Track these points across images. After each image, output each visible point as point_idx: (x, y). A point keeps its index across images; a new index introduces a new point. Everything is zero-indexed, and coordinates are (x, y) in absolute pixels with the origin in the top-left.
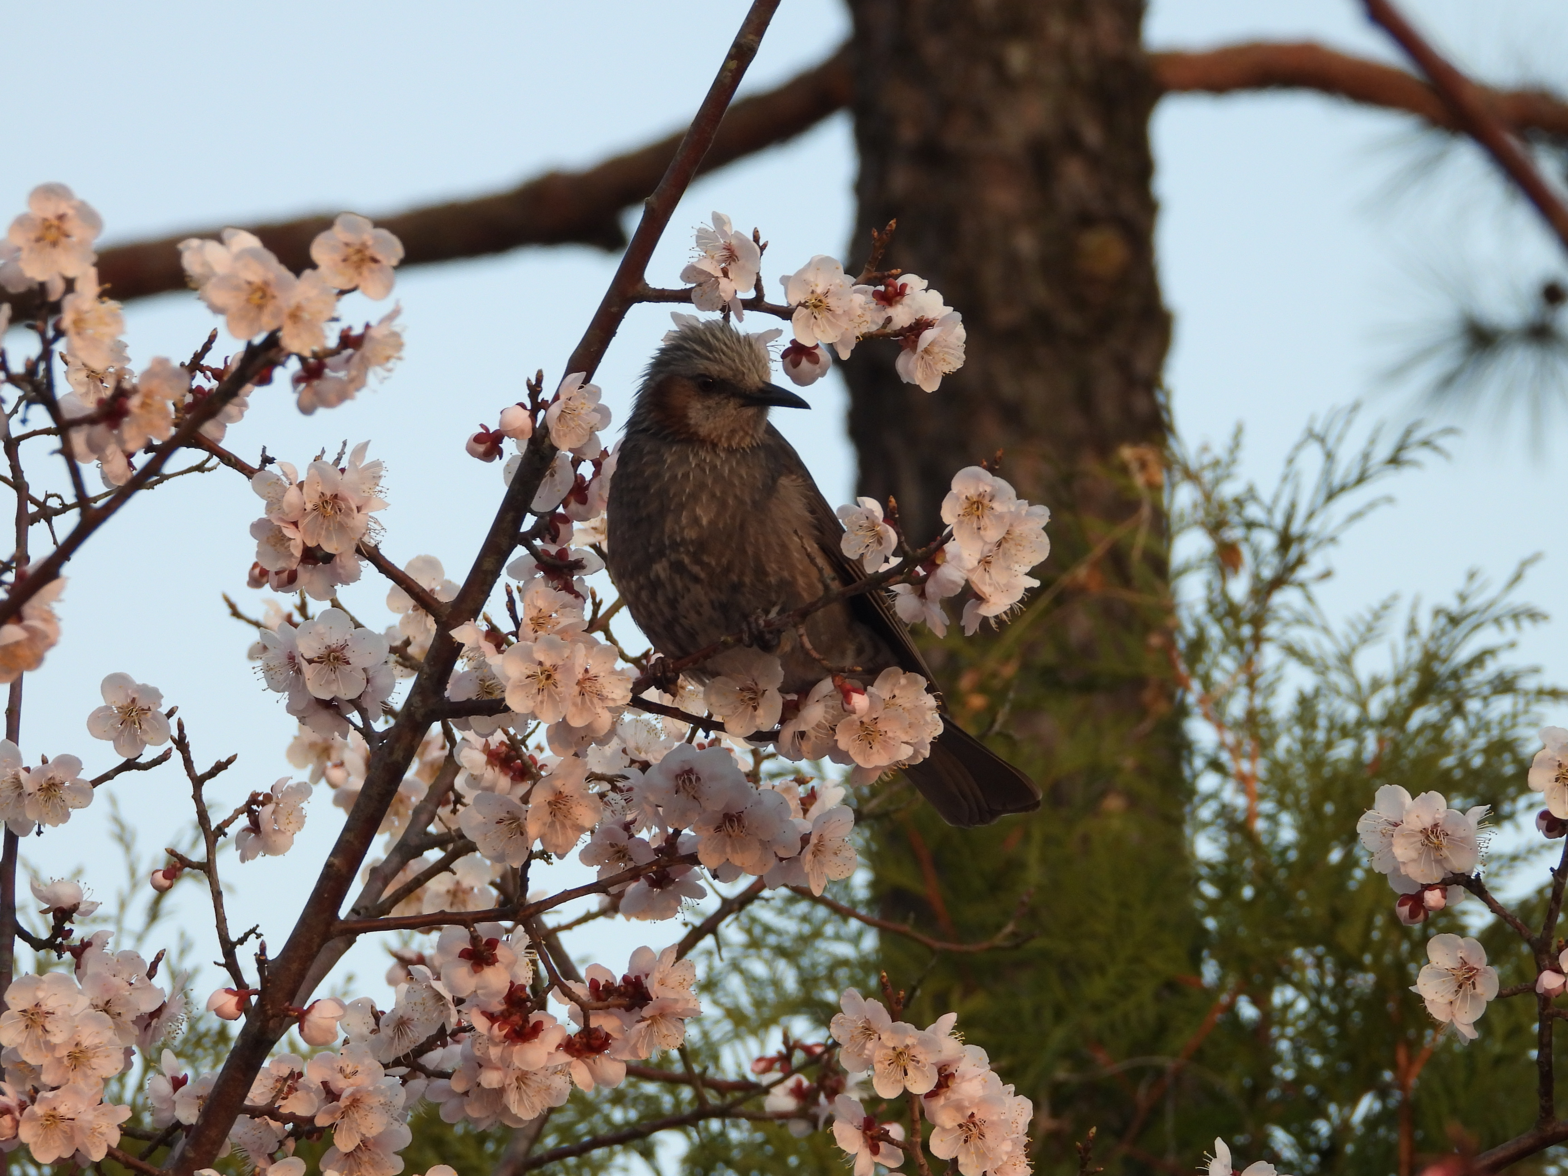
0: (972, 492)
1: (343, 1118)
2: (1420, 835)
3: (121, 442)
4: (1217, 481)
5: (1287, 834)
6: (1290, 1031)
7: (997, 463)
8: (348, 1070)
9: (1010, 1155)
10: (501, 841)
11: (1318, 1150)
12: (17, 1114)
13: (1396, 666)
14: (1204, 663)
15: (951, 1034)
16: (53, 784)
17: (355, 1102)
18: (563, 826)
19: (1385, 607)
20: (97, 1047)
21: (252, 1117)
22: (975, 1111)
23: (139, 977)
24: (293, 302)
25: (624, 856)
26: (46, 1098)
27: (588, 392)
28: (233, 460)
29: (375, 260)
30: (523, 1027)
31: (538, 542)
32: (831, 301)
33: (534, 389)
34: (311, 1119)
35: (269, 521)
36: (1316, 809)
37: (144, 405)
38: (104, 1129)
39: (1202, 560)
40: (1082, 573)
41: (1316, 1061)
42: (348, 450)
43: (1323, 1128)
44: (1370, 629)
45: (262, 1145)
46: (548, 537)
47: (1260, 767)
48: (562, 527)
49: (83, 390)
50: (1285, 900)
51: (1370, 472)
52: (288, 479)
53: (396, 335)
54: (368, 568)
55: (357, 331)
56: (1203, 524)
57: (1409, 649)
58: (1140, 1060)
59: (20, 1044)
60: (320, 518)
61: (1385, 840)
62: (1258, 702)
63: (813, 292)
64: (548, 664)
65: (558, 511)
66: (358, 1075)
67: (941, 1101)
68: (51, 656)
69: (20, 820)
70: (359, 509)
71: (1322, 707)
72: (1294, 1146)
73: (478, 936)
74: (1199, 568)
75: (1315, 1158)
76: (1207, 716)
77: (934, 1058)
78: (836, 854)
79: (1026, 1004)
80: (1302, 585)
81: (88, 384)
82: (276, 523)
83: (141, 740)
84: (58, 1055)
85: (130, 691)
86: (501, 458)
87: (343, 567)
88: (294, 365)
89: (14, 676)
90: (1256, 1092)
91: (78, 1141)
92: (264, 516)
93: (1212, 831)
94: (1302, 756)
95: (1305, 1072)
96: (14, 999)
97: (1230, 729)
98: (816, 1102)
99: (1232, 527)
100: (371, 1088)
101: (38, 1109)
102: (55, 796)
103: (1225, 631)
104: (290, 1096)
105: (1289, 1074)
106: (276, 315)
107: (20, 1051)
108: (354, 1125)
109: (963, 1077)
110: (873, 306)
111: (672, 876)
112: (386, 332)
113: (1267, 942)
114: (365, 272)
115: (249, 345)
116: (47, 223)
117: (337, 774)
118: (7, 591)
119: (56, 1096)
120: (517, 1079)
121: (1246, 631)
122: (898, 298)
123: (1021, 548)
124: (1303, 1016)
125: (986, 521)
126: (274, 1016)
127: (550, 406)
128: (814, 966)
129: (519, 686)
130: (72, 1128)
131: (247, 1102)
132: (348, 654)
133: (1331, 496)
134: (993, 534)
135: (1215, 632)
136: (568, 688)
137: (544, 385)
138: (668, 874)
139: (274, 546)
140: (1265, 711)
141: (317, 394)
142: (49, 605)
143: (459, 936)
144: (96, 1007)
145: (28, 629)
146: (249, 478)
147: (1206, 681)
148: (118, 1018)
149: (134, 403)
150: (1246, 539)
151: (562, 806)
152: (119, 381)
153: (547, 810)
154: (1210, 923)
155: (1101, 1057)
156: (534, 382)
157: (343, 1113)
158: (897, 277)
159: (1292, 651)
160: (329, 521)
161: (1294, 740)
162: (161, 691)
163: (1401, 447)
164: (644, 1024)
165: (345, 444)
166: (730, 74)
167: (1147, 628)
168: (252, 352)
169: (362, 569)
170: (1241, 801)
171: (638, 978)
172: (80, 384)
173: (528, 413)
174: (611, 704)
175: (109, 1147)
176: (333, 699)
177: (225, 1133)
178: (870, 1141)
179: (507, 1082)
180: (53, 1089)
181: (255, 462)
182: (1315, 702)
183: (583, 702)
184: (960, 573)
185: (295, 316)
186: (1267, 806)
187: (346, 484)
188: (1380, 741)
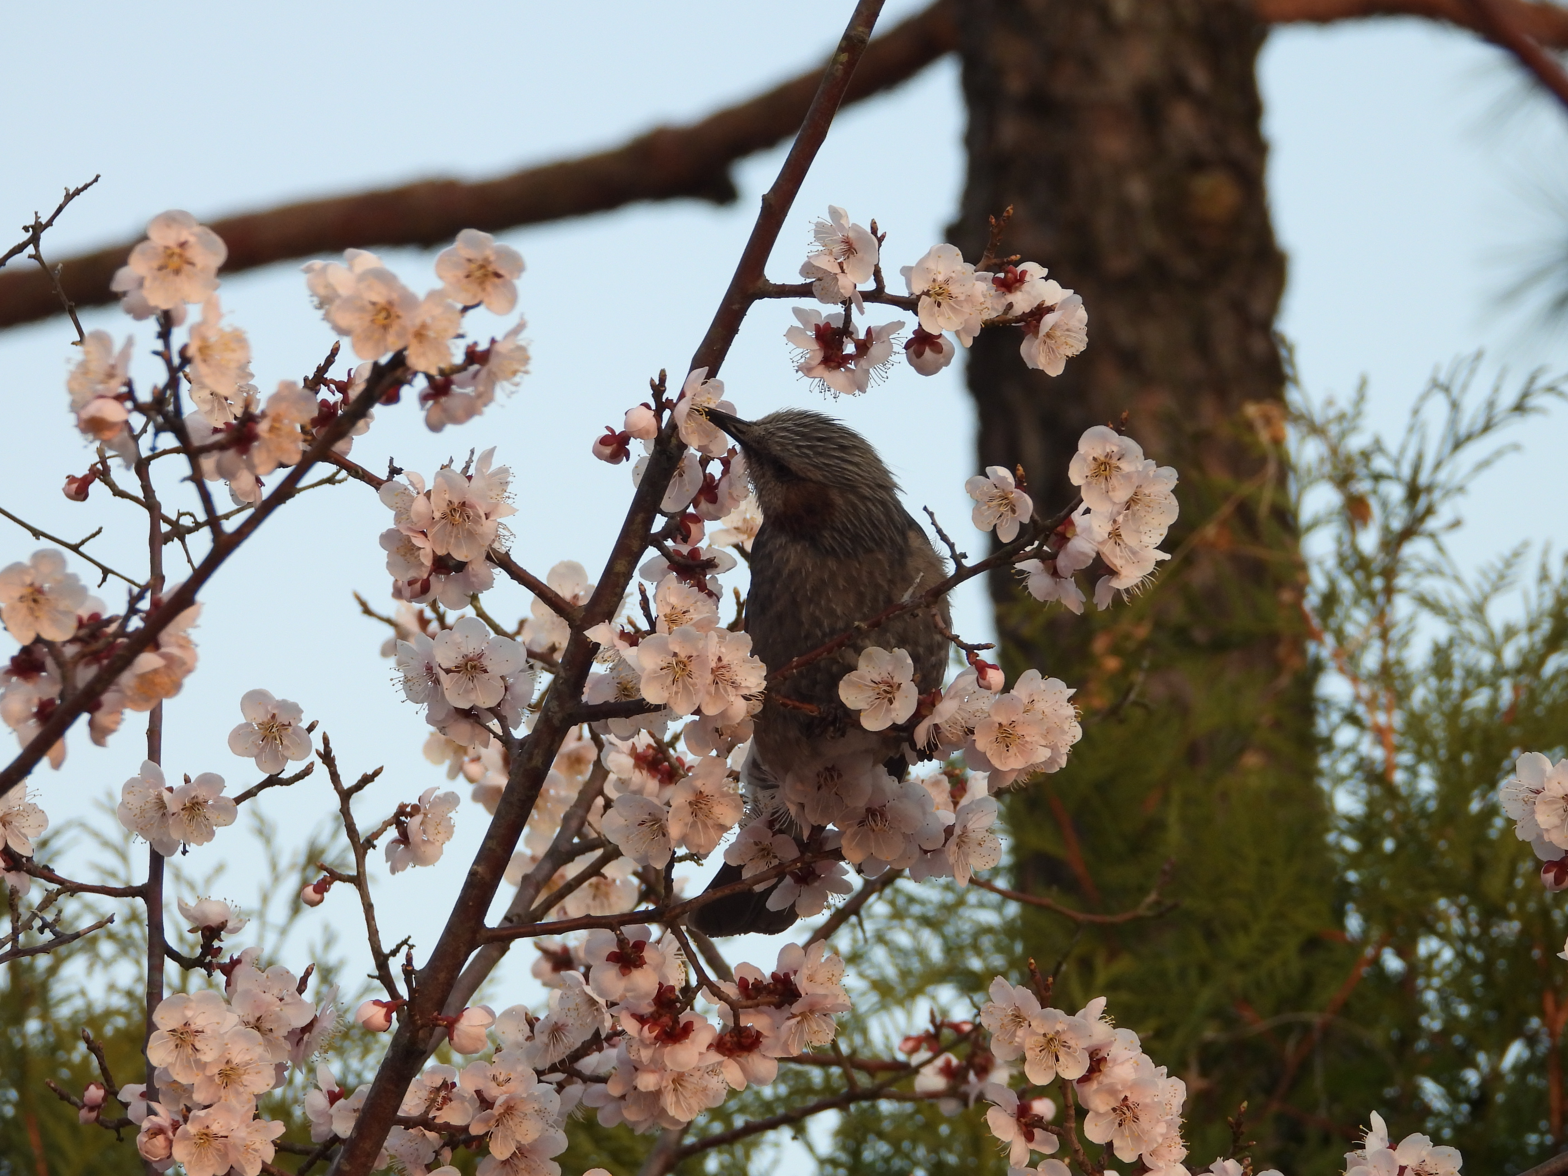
0: (1099, 453)
1: (497, 1126)
2: (1562, 801)
3: (251, 467)
4: (1343, 435)
5: (1427, 784)
6: (1436, 982)
7: (1123, 425)
8: (501, 1078)
9: (1165, 1137)
10: (644, 843)
11: (1468, 1100)
12: (170, 1134)
13: (1528, 613)
14: (1337, 616)
15: (1101, 1018)
16: (197, 803)
17: (509, 1109)
18: (705, 826)
19: (1517, 554)
20: (247, 1064)
21: (406, 1129)
22: (1128, 1095)
23: (289, 993)
24: (418, 322)
25: (768, 854)
26: (199, 1117)
27: (712, 387)
28: (360, 472)
29: (498, 275)
30: (673, 1028)
31: (669, 543)
32: (954, 289)
33: (658, 389)
34: (465, 1129)
35: (398, 531)
36: (1454, 759)
37: (272, 429)
38: (257, 1146)
39: (1331, 514)
40: (1210, 531)
41: (1463, 1011)
42: (475, 458)
43: (1472, 1077)
44: (1502, 577)
45: (418, 1157)
46: (679, 537)
47: (1397, 719)
48: (693, 527)
49: (207, 407)
50: (1426, 851)
51: (1496, 420)
52: (415, 488)
53: (522, 349)
54: (500, 575)
55: (483, 346)
56: (1331, 478)
57: (1541, 595)
58: (1289, 1016)
59: (171, 1064)
60: (449, 527)
61: (1527, 808)
62: (1392, 654)
63: (934, 281)
64: (683, 655)
65: (688, 511)
66: (511, 1083)
67: (1094, 1085)
68: (189, 682)
69: (165, 839)
70: (487, 516)
71: (1456, 656)
72: (1443, 1096)
73: (625, 939)
74: (1329, 522)
75: (1465, 1108)
76: (1341, 670)
77: (1085, 1043)
78: (980, 844)
79: (1171, 965)
80: (1432, 536)
81: (213, 402)
82: (405, 533)
83: (283, 755)
84: (208, 1073)
85: (269, 708)
86: (627, 460)
87: (475, 576)
88: (421, 383)
89: (153, 704)
90: (1404, 1043)
91: (233, 1158)
92: (393, 526)
93: (1350, 784)
94: (1439, 707)
95: (1452, 1023)
96: (162, 1018)
97: (1365, 682)
98: (965, 1080)
99: (1360, 480)
100: (524, 1095)
101: (191, 1128)
102: (199, 815)
103: (1357, 584)
104: (445, 1107)
105: (1436, 1025)
106: (401, 335)
107: (170, 1070)
108: (509, 1132)
109: (1115, 1060)
110: (993, 292)
111: (817, 872)
112: (512, 346)
113: (1410, 893)
114: (489, 287)
115: (376, 365)
116: (169, 252)
117: (474, 769)
118: (142, 619)
119: (208, 1114)
120: (674, 1081)
121: (1378, 583)
122: (1017, 285)
123: (1150, 510)
124: (1448, 966)
125: (1114, 481)
126: (423, 1026)
127: (675, 405)
128: (958, 934)
129: (654, 677)
130: (225, 1145)
131: (400, 1113)
132: (485, 662)
133: (1457, 445)
134: (1122, 495)
135: (1346, 586)
136: (703, 679)
137: (667, 384)
138: (814, 870)
139: (404, 556)
140: (1399, 663)
141: (445, 410)
142: (185, 631)
143: (606, 939)
144: (247, 1024)
145: (164, 656)
146: (377, 489)
147: (1340, 635)
148: (270, 1034)
149: (263, 428)
150: (1375, 492)
151: (703, 806)
152: (247, 406)
153: (688, 809)
154: (1352, 876)
155: (1248, 1014)
156: (657, 383)
157: (497, 1120)
158: (1017, 264)
159: (1424, 601)
160: (458, 529)
161: (1430, 691)
162: (301, 706)
163: (1525, 395)
164: (794, 1021)
165: (472, 452)
166: (841, 67)
167: (1279, 584)
168: (378, 372)
169: (495, 576)
170: (1378, 754)
171: (787, 975)
172: (204, 401)
173: (653, 413)
174: (746, 692)
175: (263, 1163)
176: (472, 708)
177: (379, 1145)
178: (1024, 1127)
179: (664, 1084)
180: (206, 1107)
181: (382, 473)
182: (1450, 652)
183: (717, 689)
184: (1091, 545)
185: (420, 335)
186: (1405, 758)
187: (473, 492)
188: (1516, 688)
